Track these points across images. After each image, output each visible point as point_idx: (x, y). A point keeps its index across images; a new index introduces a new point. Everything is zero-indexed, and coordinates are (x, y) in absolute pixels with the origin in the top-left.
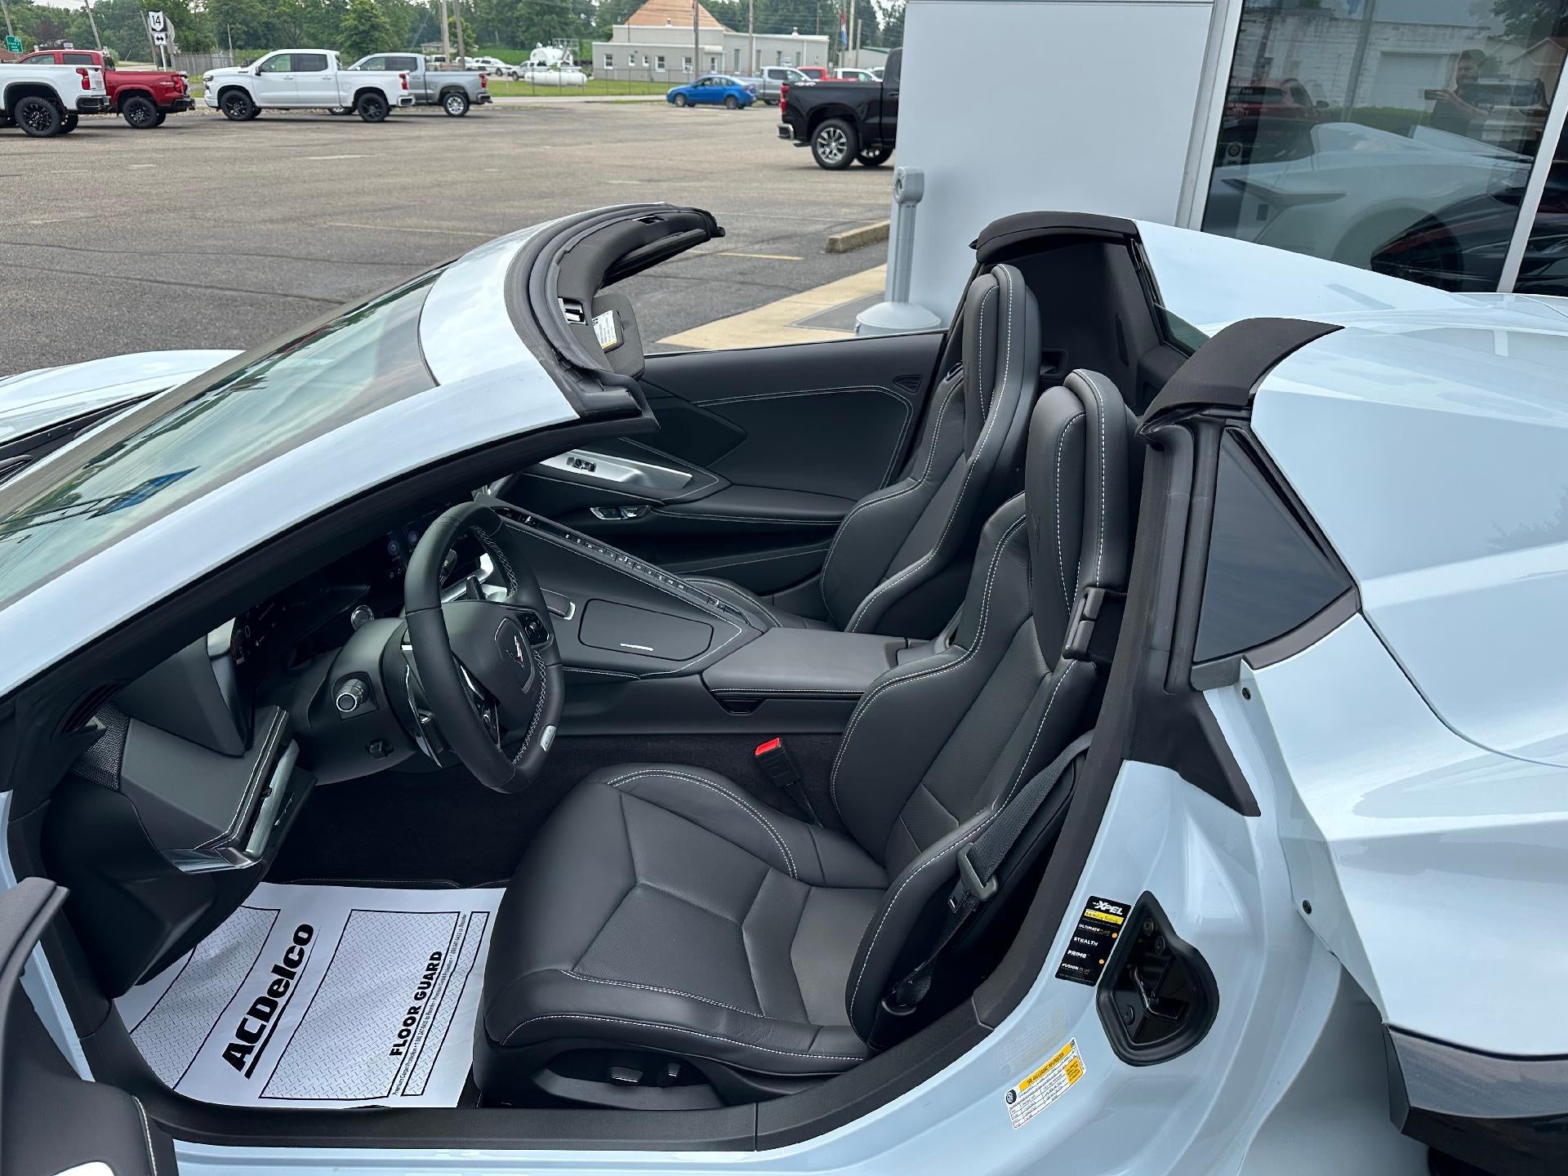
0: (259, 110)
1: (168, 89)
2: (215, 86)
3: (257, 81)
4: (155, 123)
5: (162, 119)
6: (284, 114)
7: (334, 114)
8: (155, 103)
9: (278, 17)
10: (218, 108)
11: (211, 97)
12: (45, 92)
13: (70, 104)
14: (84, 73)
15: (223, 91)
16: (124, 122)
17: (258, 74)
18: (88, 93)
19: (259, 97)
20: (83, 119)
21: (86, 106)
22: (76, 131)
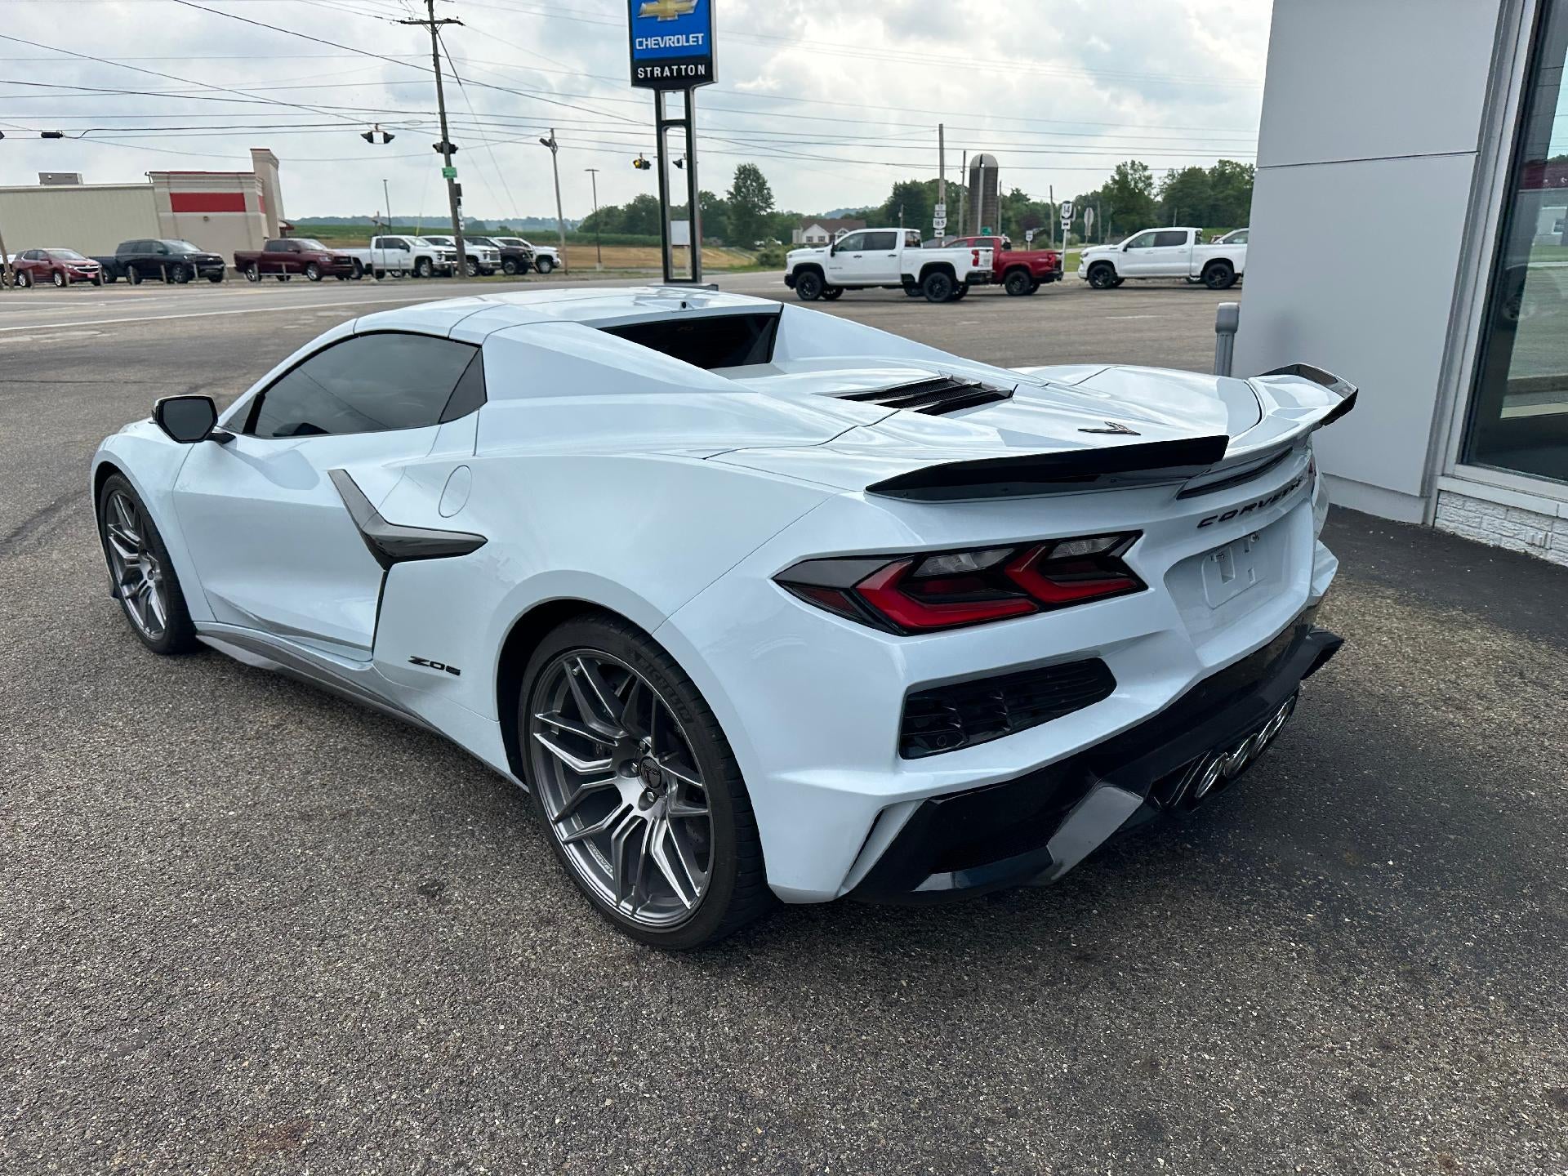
0: (1122, 280)
1: (1042, 264)
2: (1088, 261)
3: (1123, 256)
4: (1029, 291)
5: (1035, 289)
6: (1141, 283)
7: (1191, 282)
8: (1029, 275)
9: (1225, 199)
10: (1086, 279)
11: (1083, 269)
12: (947, 268)
13: (961, 276)
14: (976, 253)
15: (1094, 264)
16: (1005, 292)
17: (1125, 250)
18: (976, 269)
19: (1121, 269)
20: (972, 289)
21: (973, 278)
22: (965, 298)
